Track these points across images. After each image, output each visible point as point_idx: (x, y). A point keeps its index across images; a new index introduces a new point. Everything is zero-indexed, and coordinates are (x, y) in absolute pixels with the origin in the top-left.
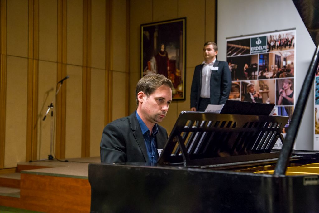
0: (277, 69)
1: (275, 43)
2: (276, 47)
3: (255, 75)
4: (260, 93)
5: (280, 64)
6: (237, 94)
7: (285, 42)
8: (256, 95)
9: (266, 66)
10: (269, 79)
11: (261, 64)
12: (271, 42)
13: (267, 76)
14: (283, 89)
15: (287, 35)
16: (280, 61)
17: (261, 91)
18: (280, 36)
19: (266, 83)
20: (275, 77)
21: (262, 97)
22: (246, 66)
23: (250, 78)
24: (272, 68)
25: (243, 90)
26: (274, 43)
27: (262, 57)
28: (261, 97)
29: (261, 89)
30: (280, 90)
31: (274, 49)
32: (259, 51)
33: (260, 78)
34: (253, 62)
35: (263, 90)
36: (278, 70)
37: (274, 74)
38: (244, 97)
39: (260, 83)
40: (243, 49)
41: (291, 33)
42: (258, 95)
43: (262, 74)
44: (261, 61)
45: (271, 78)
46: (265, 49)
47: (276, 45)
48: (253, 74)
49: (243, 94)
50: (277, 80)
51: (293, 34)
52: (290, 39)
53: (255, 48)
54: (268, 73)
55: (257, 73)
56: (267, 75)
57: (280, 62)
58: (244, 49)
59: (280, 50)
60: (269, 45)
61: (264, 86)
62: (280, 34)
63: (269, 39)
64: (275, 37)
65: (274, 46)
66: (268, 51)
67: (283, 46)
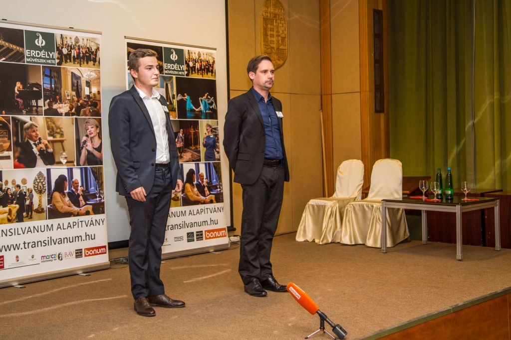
0: (75, 99)
1: (71, 51)
2: (72, 59)
3: (37, 106)
4: (49, 142)
5: (80, 90)
6: (4, 142)
7: (86, 52)
8: (42, 146)
9: (57, 90)
11: (47, 86)
12: (62, 48)
14: (87, 136)
15: (89, 41)
16: (81, 86)
17: (51, 138)
18: (77, 40)
19: (58, 124)
20: (73, 114)
21: (53, 149)
22: (19, 84)
23: (29, 112)
24: (68, 96)
25: (16, 134)
26: (68, 50)
27: (48, 73)
28: (50, 150)
29: (50, 135)
30: (82, 138)
31: (68, 61)
32: (42, 61)
33: (47, 112)
34: (32, 81)
35: (54, 137)
36: (78, 101)
37: (71, 109)
38: (19, 149)
39: (47, 122)
40: (9, 50)
41: (95, 39)
42: (46, 146)
43: (50, 105)
44: (48, 80)
45: (67, 114)
46: (53, 59)
47: (73, 55)
48: (34, 103)
49: (16, 144)
50: (76, 119)
51: (97, 42)
52: (93, 49)
53: (34, 53)
54: (61, 105)
55: (41, 102)
56: (60, 108)
57: (79, 87)
58: (12, 50)
59: (79, 65)
61: (55, 128)
62: (77, 37)
63: (59, 41)
64: (68, 40)
65: (68, 57)
66: (58, 64)
67: (84, 59)
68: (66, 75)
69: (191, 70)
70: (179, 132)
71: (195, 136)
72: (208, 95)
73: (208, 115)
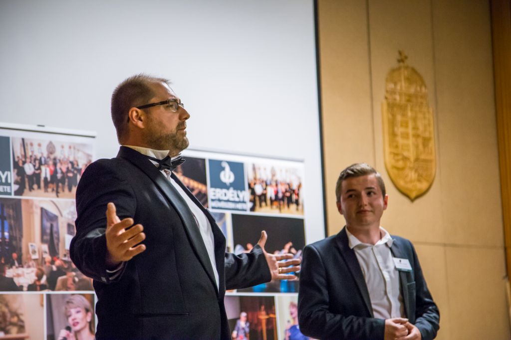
0: (48, 257)
1: (39, 168)
2: (42, 184)
5: (56, 241)
7: (68, 170)
9: (14, 243)
10: (25, 293)
12: (24, 163)
13: (18, 281)
14: (68, 328)
15: (72, 149)
16: (58, 233)
18: (51, 148)
19: (15, 306)
20: (43, 287)
24: (34, 252)
26: (34, 166)
30: (60, 331)
31: (35, 186)
36: (52, 262)
37: (39, 277)
41: (84, 145)
45: (32, 288)
46: (7, 184)
47: (43, 176)
50: (49, 296)
51: (89, 152)
54: (20, 270)
56: (18, 276)
57: (55, 235)
59: (54, 194)
60: (20, 171)
61: (8, 315)
62: (51, 143)
63: (18, 152)
64: (36, 148)
65: (35, 179)
66: (17, 193)
67: (63, 183)
68: (31, 213)
69: (258, 199)
70: (239, 318)
71: (270, 327)
72: (291, 248)
73: (293, 285)
